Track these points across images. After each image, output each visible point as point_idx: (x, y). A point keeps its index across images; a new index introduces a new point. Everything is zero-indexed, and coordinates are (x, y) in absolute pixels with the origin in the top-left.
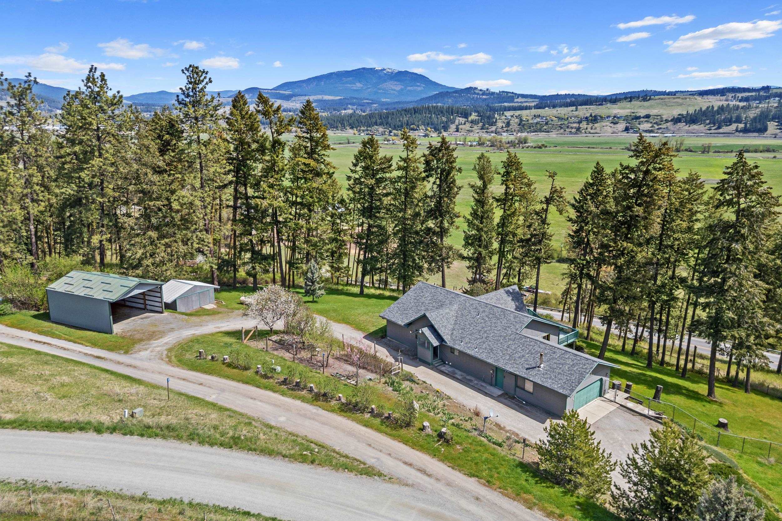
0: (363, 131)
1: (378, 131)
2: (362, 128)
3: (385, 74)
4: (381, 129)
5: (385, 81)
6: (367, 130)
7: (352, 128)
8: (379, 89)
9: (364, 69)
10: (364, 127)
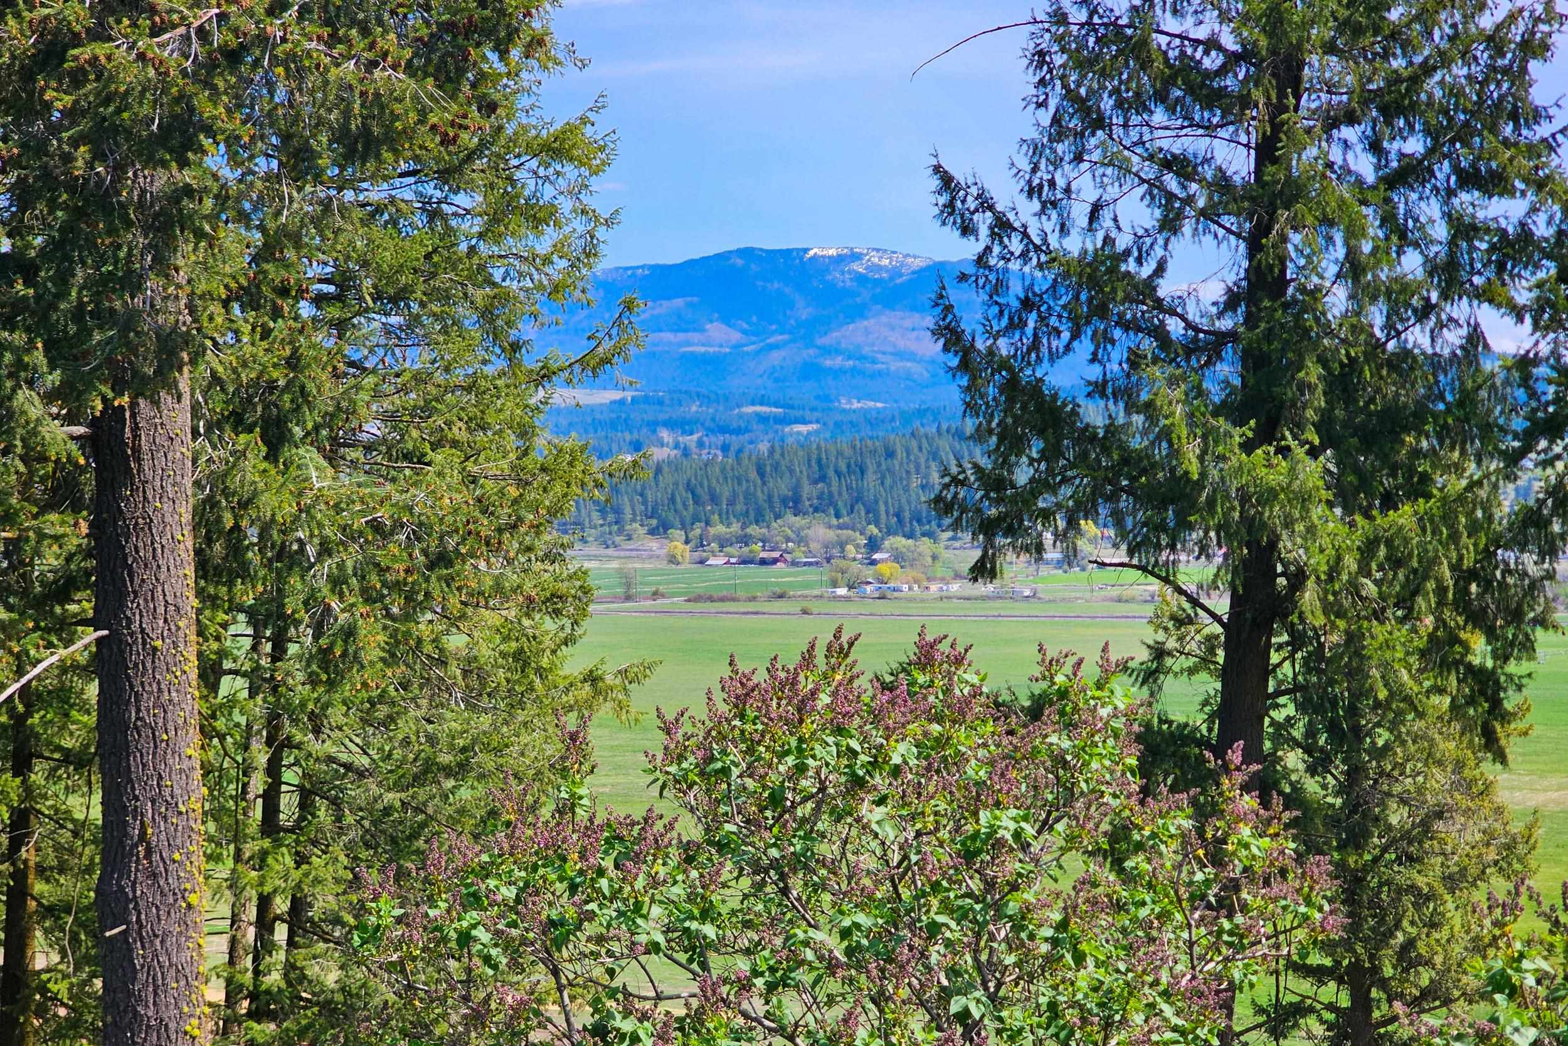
0: (723, 543)
1: (801, 540)
2: (719, 529)
3: (861, 279)
4: (820, 531)
5: (859, 312)
6: (745, 540)
7: (661, 530)
8: (827, 351)
9: (747, 253)
10: (726, 521)
